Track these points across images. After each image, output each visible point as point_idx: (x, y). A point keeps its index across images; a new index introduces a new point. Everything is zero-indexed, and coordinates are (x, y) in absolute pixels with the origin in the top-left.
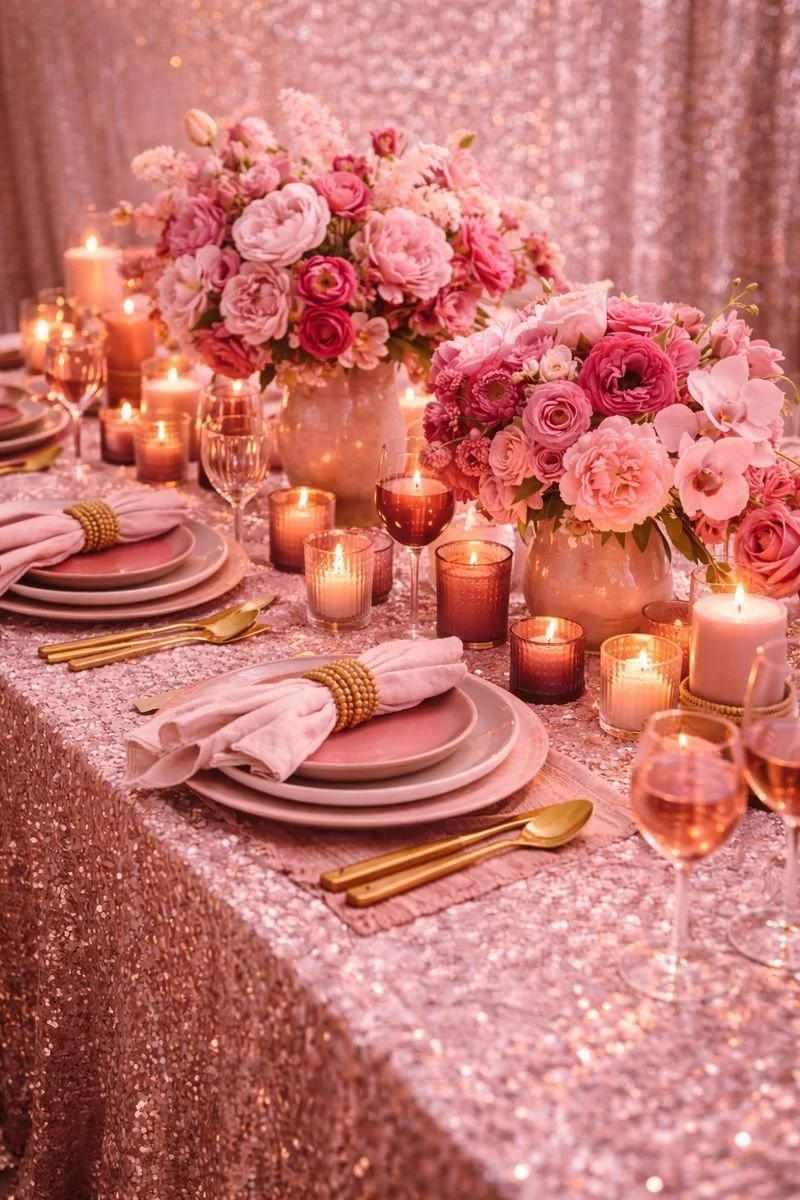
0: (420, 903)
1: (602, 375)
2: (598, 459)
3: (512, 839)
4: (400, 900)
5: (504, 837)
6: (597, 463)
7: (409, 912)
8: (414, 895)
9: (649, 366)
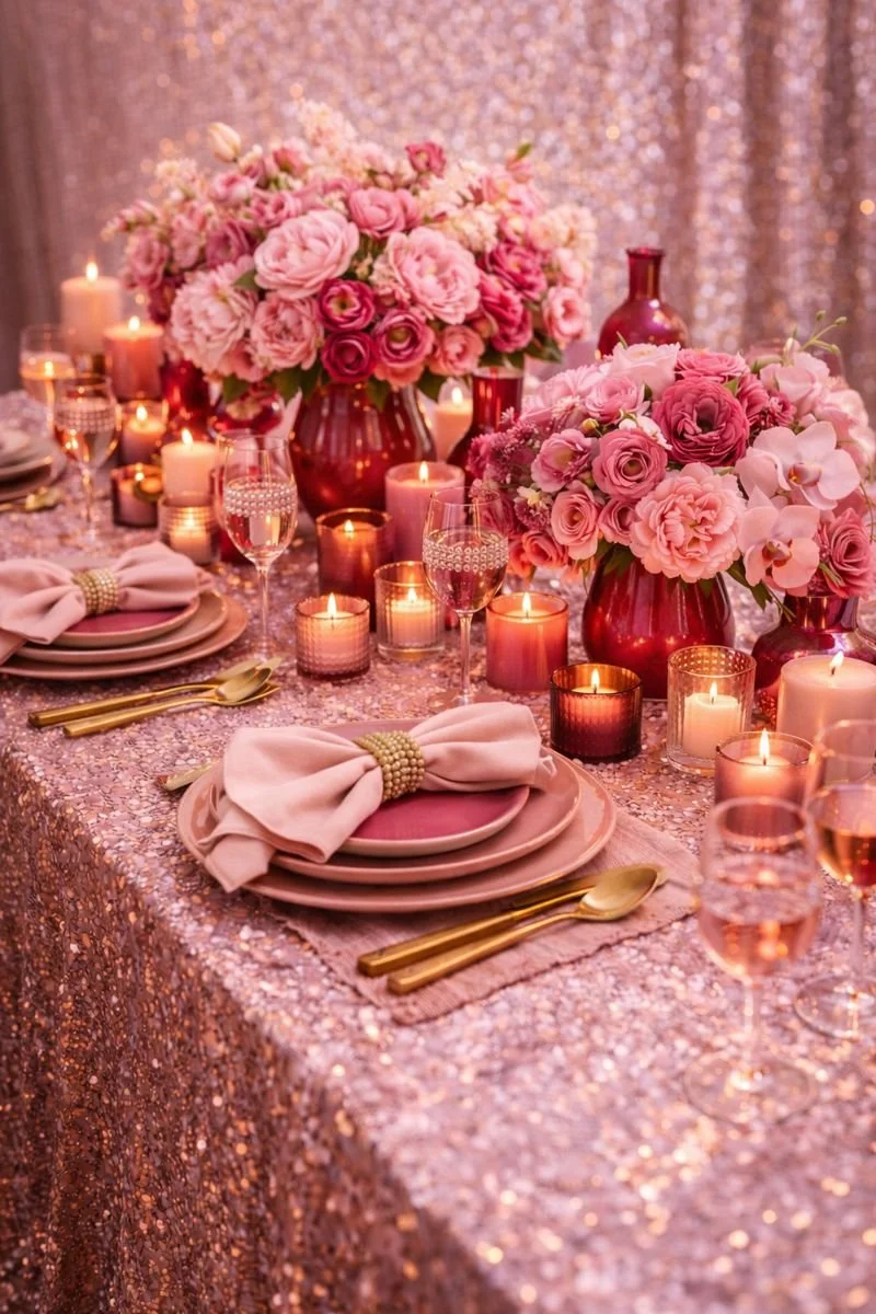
0: (469, 985)
1: (673, 419)
2: (672, 509)
3: (568, 912)
4: (447, 982)
5: (560, 910)
6: (671, 514)
7: (455, 995)
8: (461, 976)
9: (720, 412)
